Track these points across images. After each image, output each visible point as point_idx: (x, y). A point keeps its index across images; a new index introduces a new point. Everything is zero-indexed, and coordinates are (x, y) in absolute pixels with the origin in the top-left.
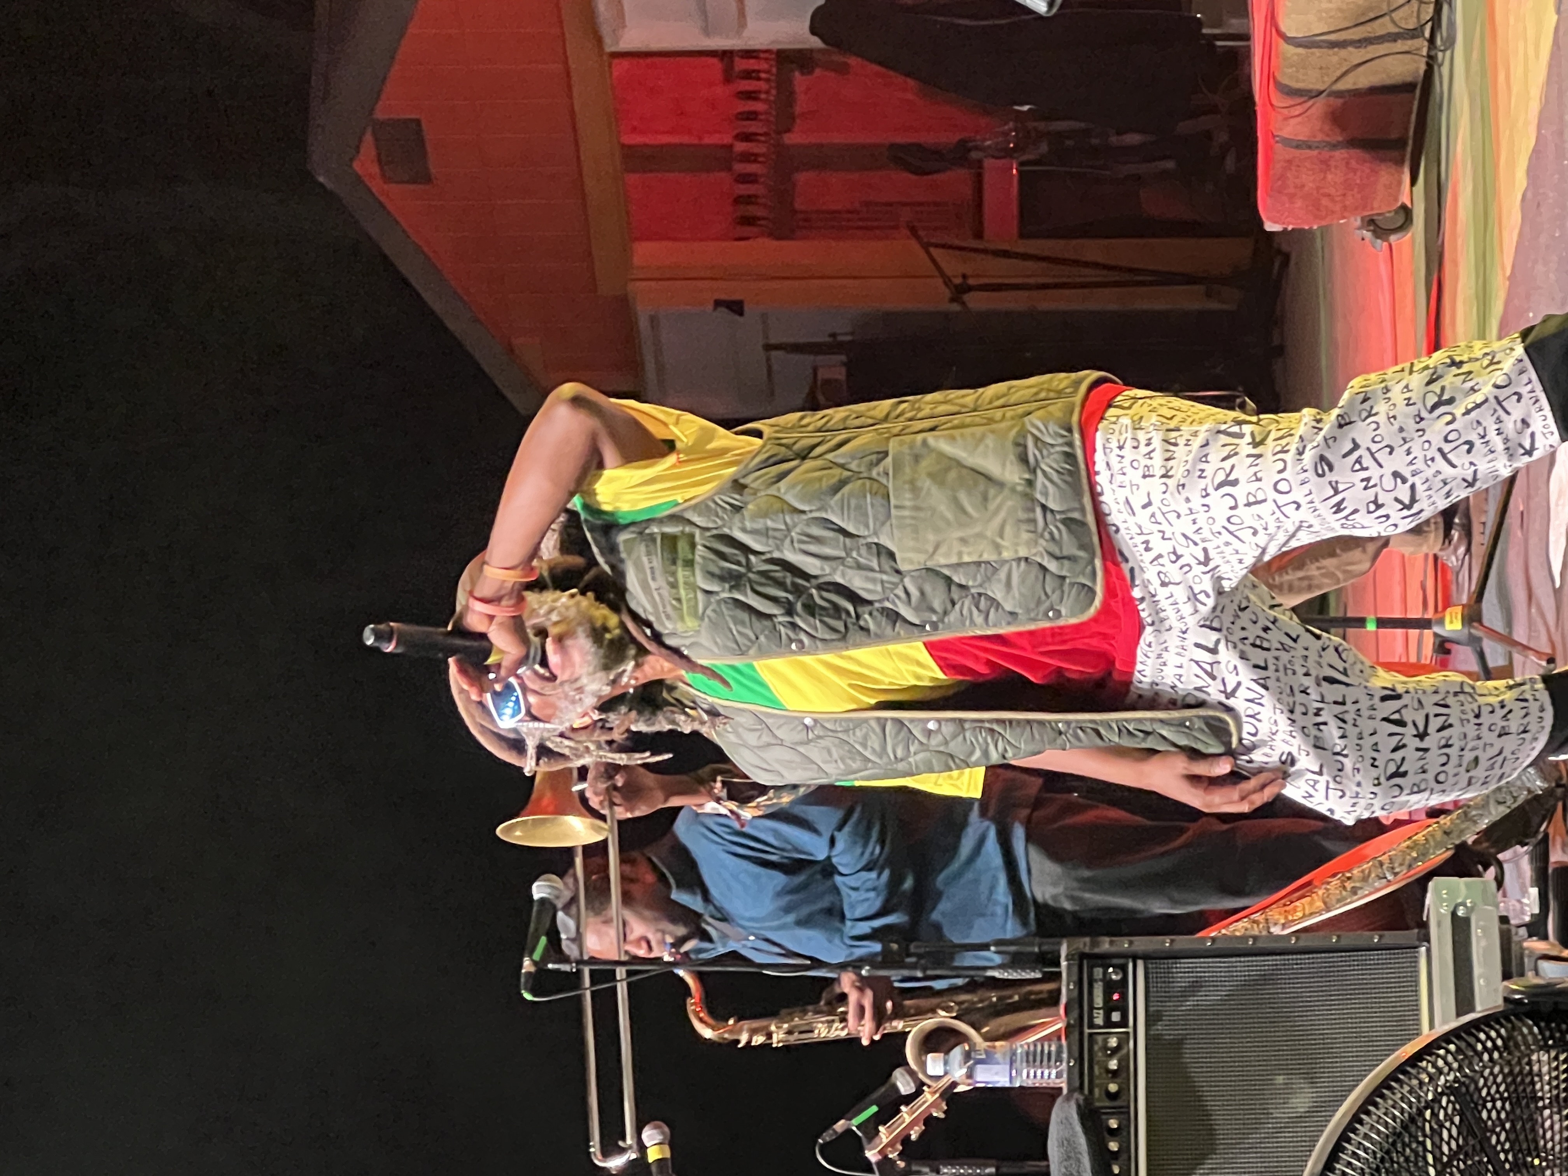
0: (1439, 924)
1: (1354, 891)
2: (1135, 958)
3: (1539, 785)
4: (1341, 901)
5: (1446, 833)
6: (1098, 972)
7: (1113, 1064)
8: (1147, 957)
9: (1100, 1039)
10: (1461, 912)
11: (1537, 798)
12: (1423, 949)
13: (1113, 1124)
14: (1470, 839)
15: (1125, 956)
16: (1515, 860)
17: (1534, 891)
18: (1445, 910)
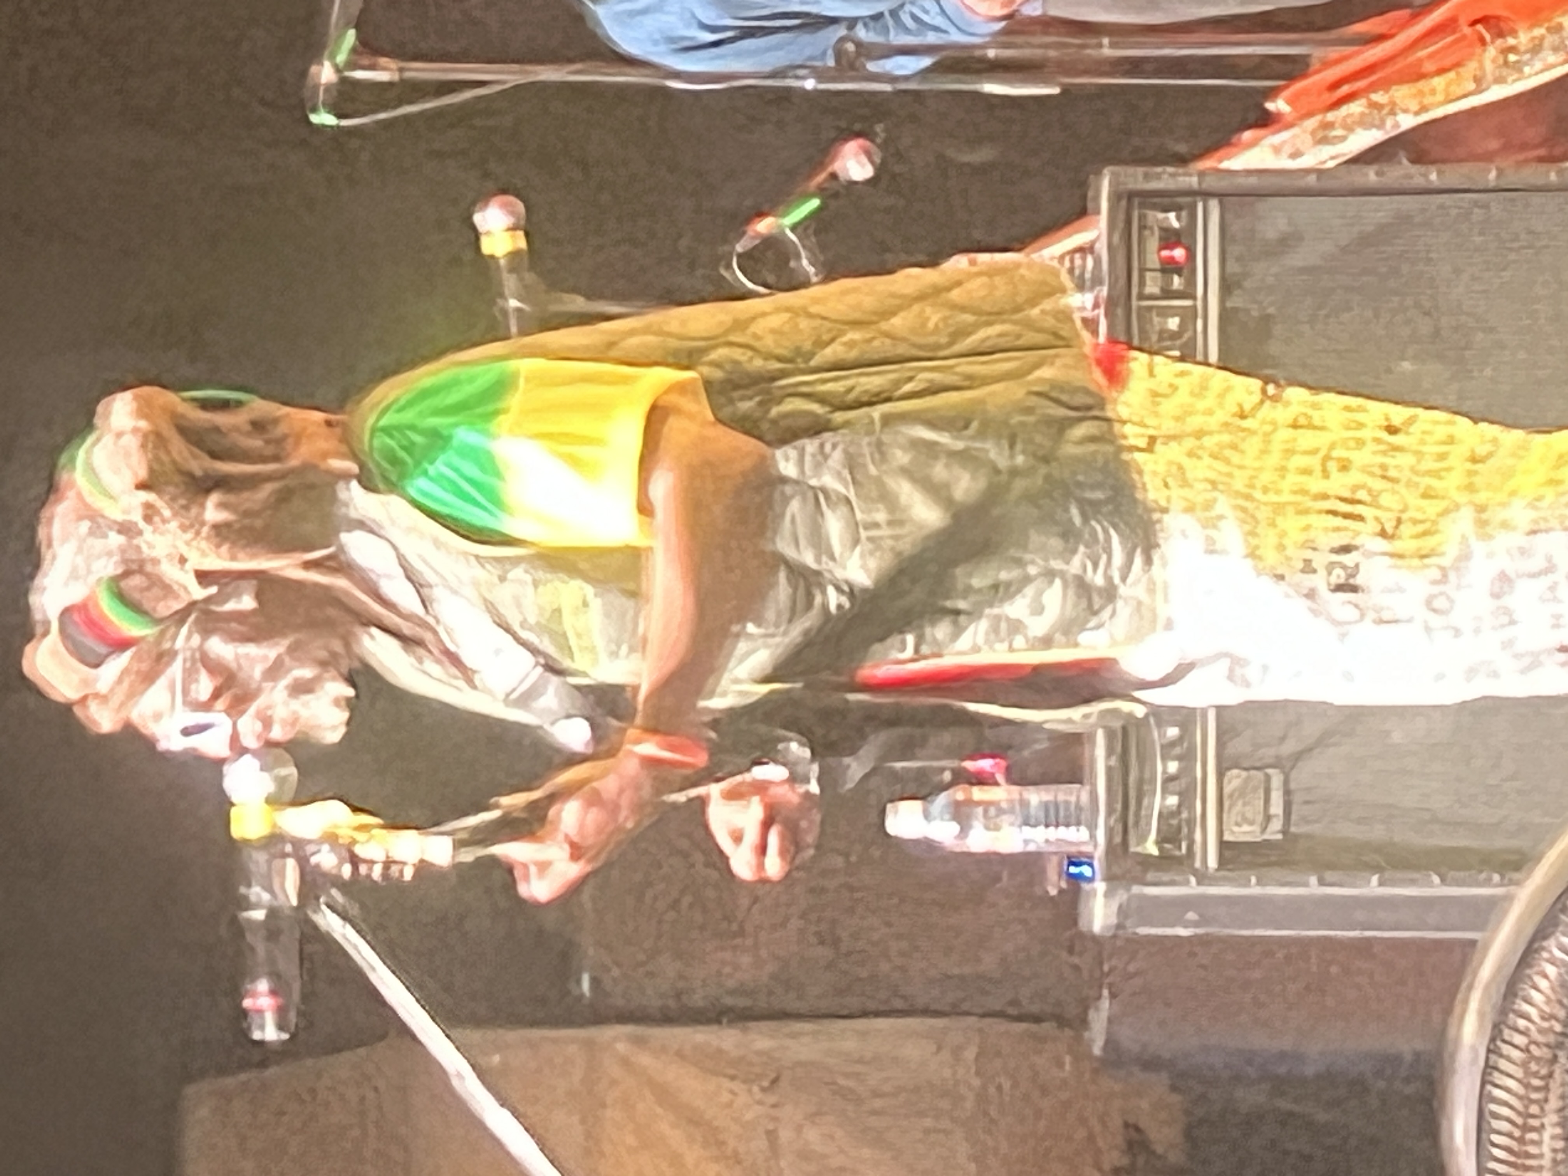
2: (1204, 196)
6: (1153, 218)
8: (1224, 196)
9: (1154, 317)
15: (1193, 194)
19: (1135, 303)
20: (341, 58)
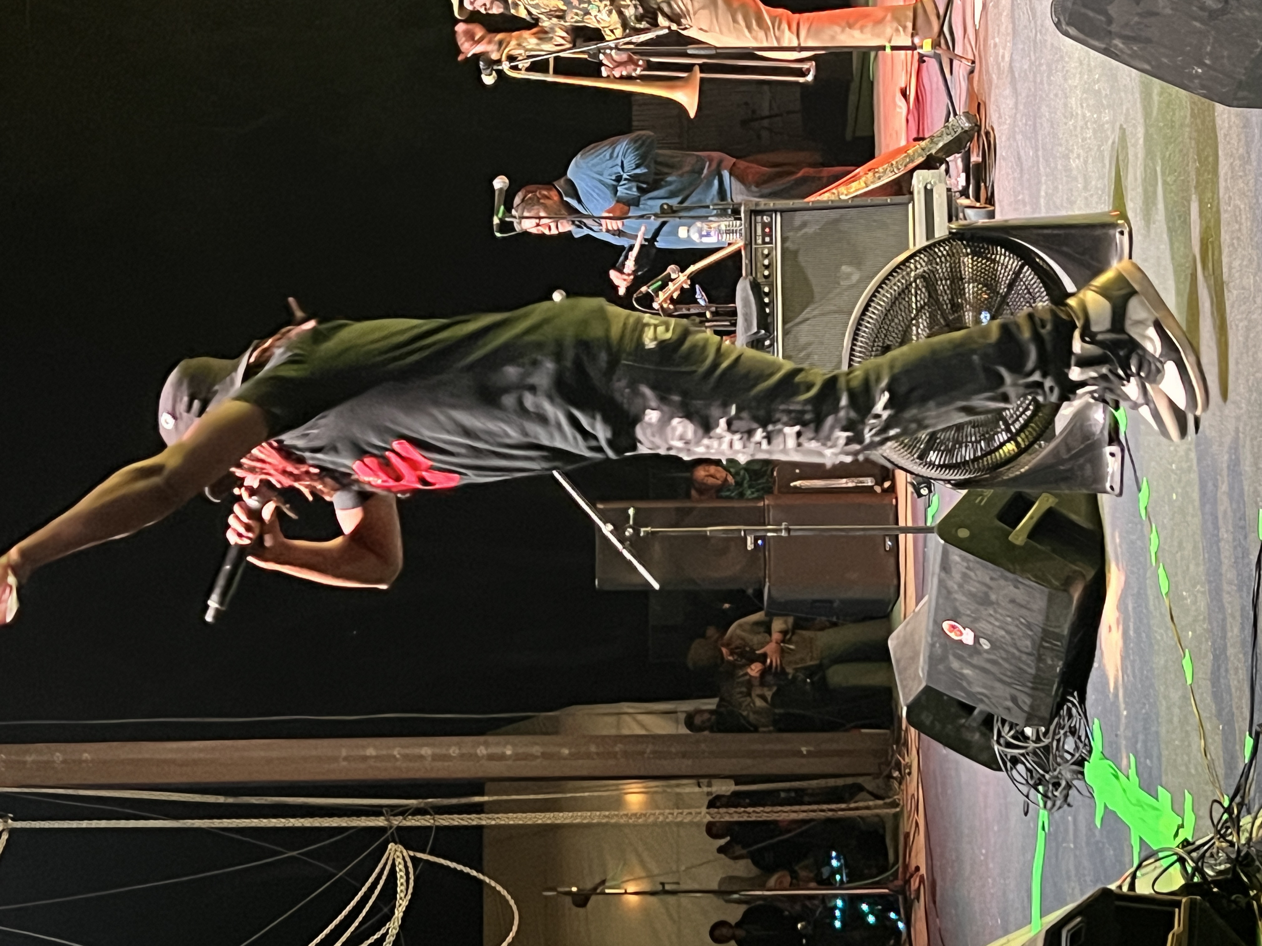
0: (919, 193)
1: (879, 178)
2: (776, 211)
3: (967, 125)
4: (873, 183)
5: (923, 149)
6: (759, 218)
7: (766, 262)
8: (782, 212)
9: (760, 250)
10: (929, 187)
11: (966, 132)
12: (910, 205)
13: (766, 290)
14: (933, 151)
15: (771, 211)
16: (955, 160)
17: (963, 175)
18: (921, 186)
19: (754, 246)
20: (500, 215)
